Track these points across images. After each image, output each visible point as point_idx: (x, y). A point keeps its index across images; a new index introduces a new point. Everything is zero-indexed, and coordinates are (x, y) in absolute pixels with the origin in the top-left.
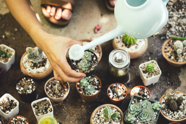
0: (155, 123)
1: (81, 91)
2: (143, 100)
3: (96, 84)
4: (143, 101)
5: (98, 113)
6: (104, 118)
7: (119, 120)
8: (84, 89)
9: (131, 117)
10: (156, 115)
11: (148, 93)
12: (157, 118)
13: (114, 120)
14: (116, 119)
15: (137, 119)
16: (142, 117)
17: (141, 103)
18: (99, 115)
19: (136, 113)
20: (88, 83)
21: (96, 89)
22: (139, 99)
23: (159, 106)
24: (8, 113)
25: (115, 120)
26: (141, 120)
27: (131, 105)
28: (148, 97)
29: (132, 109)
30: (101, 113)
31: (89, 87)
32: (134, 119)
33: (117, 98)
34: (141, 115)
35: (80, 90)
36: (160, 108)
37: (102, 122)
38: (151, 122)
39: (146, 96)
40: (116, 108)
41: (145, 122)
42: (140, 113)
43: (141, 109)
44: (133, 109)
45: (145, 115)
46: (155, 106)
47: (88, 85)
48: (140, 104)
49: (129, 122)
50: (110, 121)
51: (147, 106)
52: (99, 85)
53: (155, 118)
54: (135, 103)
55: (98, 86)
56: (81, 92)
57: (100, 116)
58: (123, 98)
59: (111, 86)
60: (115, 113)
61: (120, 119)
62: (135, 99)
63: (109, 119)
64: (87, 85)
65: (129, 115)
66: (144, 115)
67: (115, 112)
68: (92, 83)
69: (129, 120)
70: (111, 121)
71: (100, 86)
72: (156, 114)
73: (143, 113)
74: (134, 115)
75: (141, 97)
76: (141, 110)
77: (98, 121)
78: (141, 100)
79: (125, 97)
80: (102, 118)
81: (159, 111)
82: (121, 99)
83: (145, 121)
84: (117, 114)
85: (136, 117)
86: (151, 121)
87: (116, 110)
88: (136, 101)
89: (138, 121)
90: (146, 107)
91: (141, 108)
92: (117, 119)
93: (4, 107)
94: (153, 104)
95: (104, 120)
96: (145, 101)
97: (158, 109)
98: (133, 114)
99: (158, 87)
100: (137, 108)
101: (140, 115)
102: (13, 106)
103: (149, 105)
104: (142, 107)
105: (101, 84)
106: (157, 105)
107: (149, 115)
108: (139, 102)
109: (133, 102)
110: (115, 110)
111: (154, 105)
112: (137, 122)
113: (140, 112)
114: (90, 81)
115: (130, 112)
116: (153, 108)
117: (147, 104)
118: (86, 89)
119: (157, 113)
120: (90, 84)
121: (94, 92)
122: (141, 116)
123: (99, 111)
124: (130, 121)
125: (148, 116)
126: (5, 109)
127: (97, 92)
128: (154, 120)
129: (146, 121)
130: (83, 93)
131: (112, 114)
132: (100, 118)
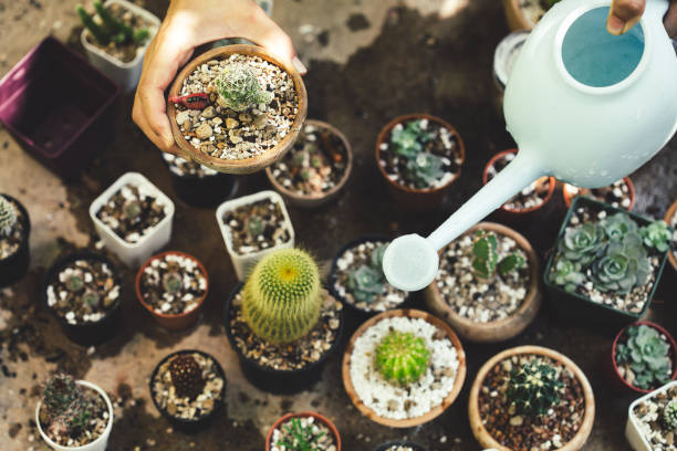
0: (649, 294)
1: (393, 173)
2: (611, 212)
3: (446, 150)
4: (610, 218)
5: (451, 253)
6: (472, 269)
7: (522, 281)
8: (402, 168)
9: (566, 270)
10: (652, 269)
11: (625, 188)
12: (656, 277)
13: (505, 280)
14: (512, 277)
15: (589, 280)
16: (604, 274)
17: (603, 223)
18: (453, 260)
19: (586, 260)
20: (418, 147)
21: (445, 169)
22: (594, 209)
23: (665, 236)
24: (134, 242)
25: (509, 281)
26: (602, 283)
27: (568, 230)
28: (626, 202)
29: (569, 243)
30: (460, 253)
31: (422, 161)
32: (578, 278)
33: (519, 204)
34: (603, 266)
35: (390, 170)
36: (668, 242)
37: (463, 285)
38: (635, 291)
39: (619, 200)
40: (512, 238)
41: (614, 291)
42: (598, 259)
43: (602, 246)
44: (574, 243)
45: (617, 265)
46: (651, 236)
47: (417, 152)
48: (598, 228)
49: (560, 290)
50: (491, 281)
51: (625, 235)
52: (456, 155)
53: (649, 277)
54: (581, 221)
55: (451, 158)
56: (393, 178)
57: (457, 265)
58: (539, 202)
59: (496, 158)
60: (510, 254)
61: (527, 278)
62: (581, 210)
63: (490, 275)
64: (413, 154)
65: (560, 265)
66: (613, 265)
67: (511, 250)
68: (431, 145)
69: (560, 281)
70: (496, 281)
71: (460, 157)
72: (652, 264)
73: (608, 261)
74: (579, 266)
75: (602, 200)
76: (604, 248)
77: (451, 281)
78: (602, 215)
79: (546, 199)
80: (463, 272)
81: (664, 254)
82: (531, 207)
83: (615, 287)
84: (518, 260)
85: (583, 271)
86: (634, 286)
87: (512, 244)
88: (587, 216)
89: (589, 286)
90: (622, 239)
91: (603, 241)
92: (516, 275)
93: (119, 220)
94: (643, 229)
95: (469, 277)
96: (619, 216)
97: (662, 247)
98: (574, 262)
99: (658, 169)
100: (589, 242)
101: (600, 266)
102: (153, 217)
103: (629, 232)
104: (607, 237)
105: (463, 151)
106: (660, 234)
107: (632, 266)
108: (594, 218)
109: (575, 220)
110: (508, 244)
111: (647, 234)
112: (587, 291)
113: (598, 254)
114: (424, 140)
115: (562, 254)
116: (644, 245)
117: (624, 229)
118: (410, 165)
119: (656, 262)
120: (423, 150)
121: (439, 179)
122: (602, 271)
123: (453, 246)
124: (562, 287)
125: (628, 268)
126: (124, 228)
127: (448, 177)
128: (646, 286)
129: (620, 289)
130: (398, 181)
131: (500, 258)
132: (457, 271)
